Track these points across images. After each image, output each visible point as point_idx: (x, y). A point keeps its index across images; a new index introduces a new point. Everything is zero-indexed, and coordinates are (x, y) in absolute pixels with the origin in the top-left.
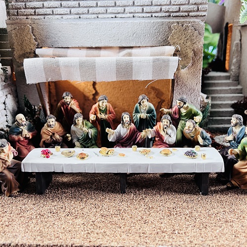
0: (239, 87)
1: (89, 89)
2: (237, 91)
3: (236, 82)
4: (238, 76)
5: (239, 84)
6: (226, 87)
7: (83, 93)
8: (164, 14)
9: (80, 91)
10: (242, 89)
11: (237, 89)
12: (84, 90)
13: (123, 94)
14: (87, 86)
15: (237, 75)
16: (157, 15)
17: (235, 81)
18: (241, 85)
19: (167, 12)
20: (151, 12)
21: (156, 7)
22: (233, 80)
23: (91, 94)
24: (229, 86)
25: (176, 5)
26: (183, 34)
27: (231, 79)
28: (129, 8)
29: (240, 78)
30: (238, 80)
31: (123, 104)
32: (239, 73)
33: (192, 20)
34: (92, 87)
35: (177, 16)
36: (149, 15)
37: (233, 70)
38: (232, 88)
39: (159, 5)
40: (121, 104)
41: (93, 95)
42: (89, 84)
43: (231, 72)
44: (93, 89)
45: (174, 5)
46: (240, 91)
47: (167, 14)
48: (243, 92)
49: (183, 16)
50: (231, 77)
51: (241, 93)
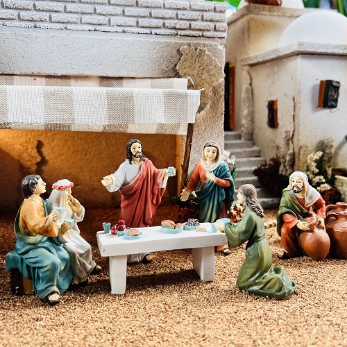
0: (255, 148)
1: (29, 155)
2: (254, 154)
3: (250, 142)
4: (252, 134)
5: (254, 144)
6: (238, 148)
7: (19, 161)
8: (168, 32)
9: (13, 159)
10: (259, 151)
11: (254, 151)
12: (20, 156)
13: (90, 162)
14: (27, 149)
15: (251, 132)
16: (158, 31)
17: (249, 140)
18: (258, 146)
19: (172, 28)
20: (149, 27)
21: (156, 21)
22: (245, 139)
23: (34, 162)
24: (241, 148)
25: (185, 19)
26: (197, 62)
27: (242, 138)
28: (116, 18)
29: (255, 136)
30: (252, 140)
31: (90, 178)
32: (253, 130)
33: (208, 42)
34: (35, 150)
35: (187, 36)
36: (147, 31)
37: (245, 126)
38: (248, 150)
39: (161, 18)
40: (88, 178)
41: (38, 164)
42: (30, 146)
43: (243, 129)
44: (37, 155)
45: (181, 19)
46: (258, 154)
47: (173, 31)
48: (262, 155)
49: (196, 36)
50: (243, 135)
51: (259, 156)
